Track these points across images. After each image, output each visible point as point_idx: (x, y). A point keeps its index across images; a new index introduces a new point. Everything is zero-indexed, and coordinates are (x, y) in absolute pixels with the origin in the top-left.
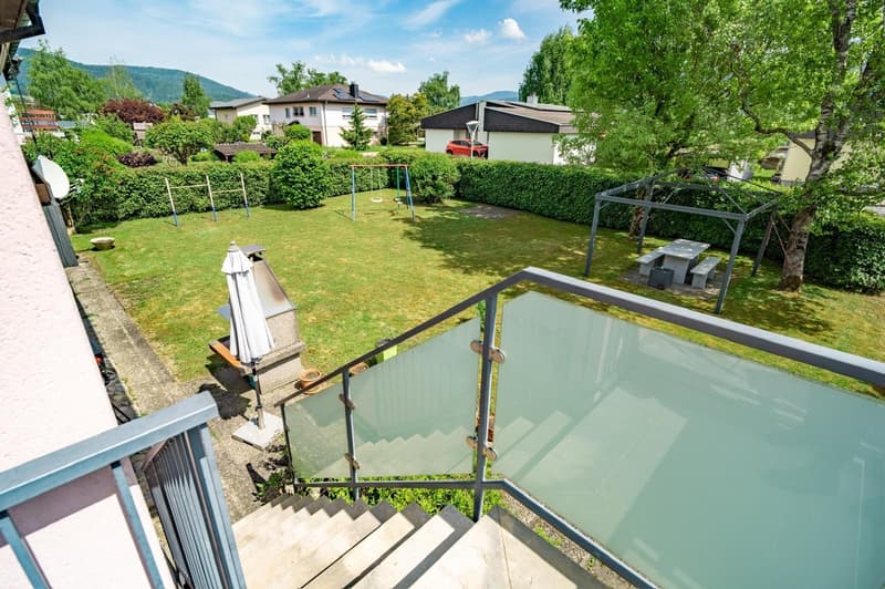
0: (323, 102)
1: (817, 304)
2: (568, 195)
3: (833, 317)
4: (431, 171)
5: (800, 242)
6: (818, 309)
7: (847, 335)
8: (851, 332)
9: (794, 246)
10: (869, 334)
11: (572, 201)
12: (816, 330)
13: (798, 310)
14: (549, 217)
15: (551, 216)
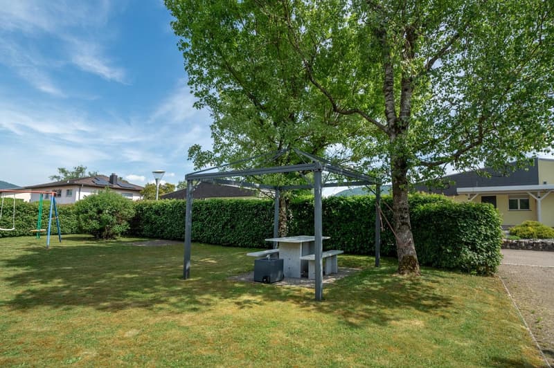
0: (80, 185)
1: (433, 282)
2: (229, 221)
3: (454, 293)
4: (97, 205)
5: (403, 218)
6: (435, 285)
7: (472, 309)
8: (477, 306)
9: (399, 224)
10: (496, 306)
11: (233, 227)
12: (436, 307)
13: (414, 288)
14: (216, 244)
15: (217, 243)
